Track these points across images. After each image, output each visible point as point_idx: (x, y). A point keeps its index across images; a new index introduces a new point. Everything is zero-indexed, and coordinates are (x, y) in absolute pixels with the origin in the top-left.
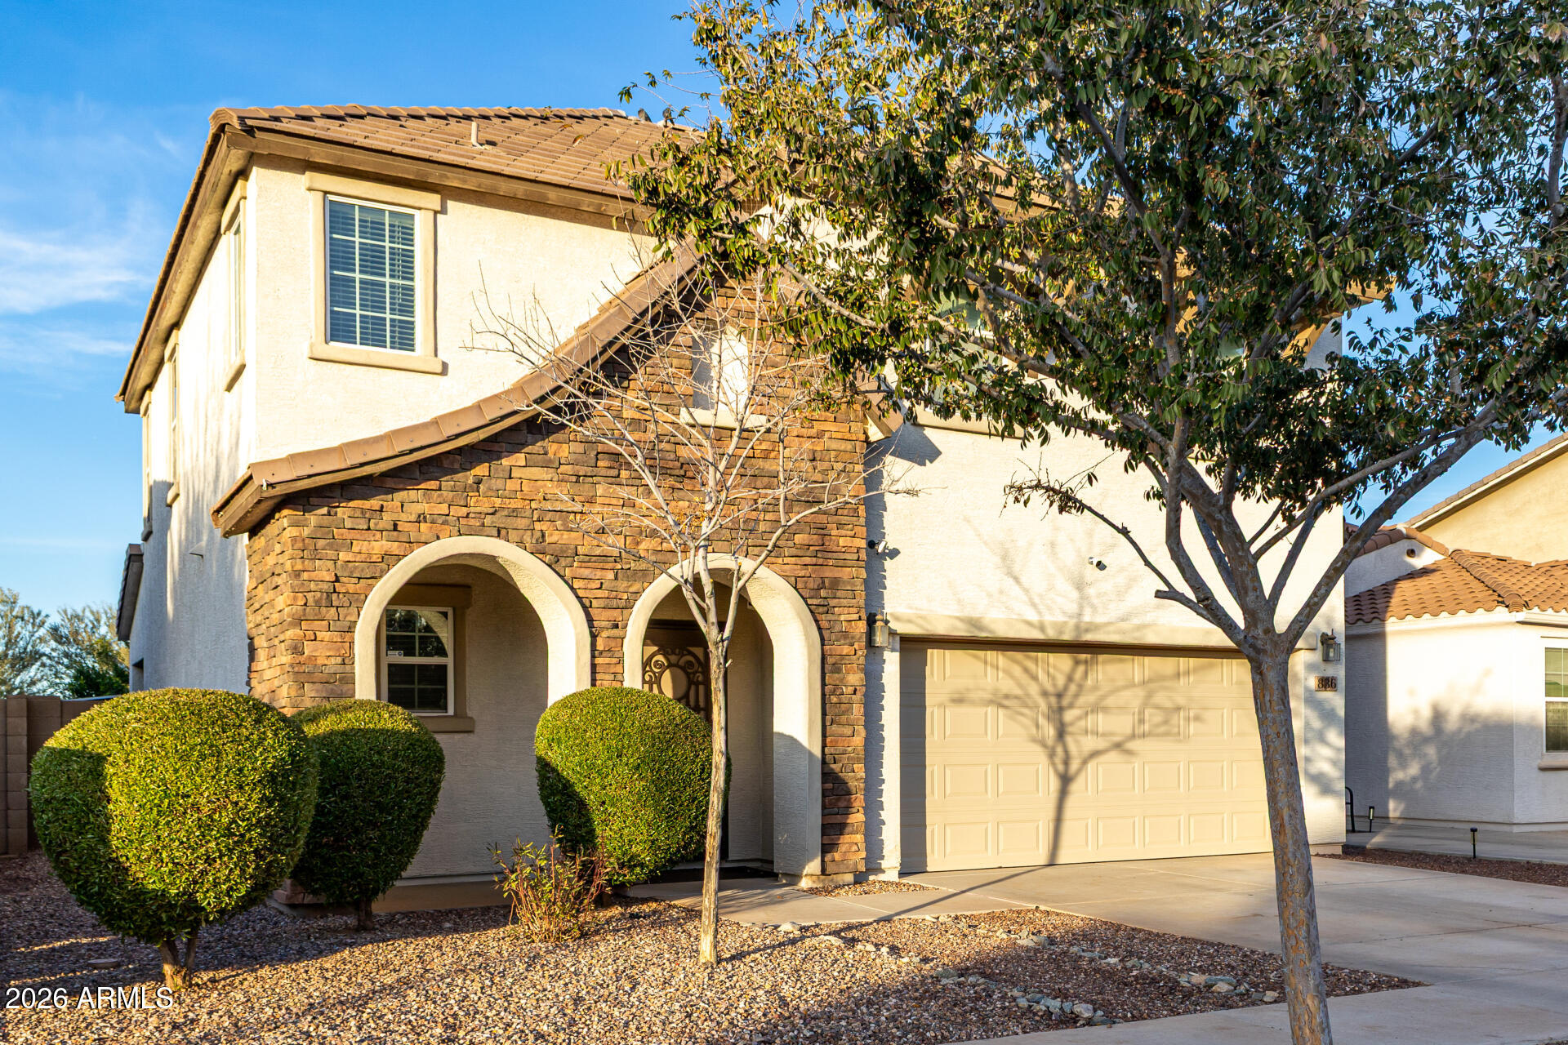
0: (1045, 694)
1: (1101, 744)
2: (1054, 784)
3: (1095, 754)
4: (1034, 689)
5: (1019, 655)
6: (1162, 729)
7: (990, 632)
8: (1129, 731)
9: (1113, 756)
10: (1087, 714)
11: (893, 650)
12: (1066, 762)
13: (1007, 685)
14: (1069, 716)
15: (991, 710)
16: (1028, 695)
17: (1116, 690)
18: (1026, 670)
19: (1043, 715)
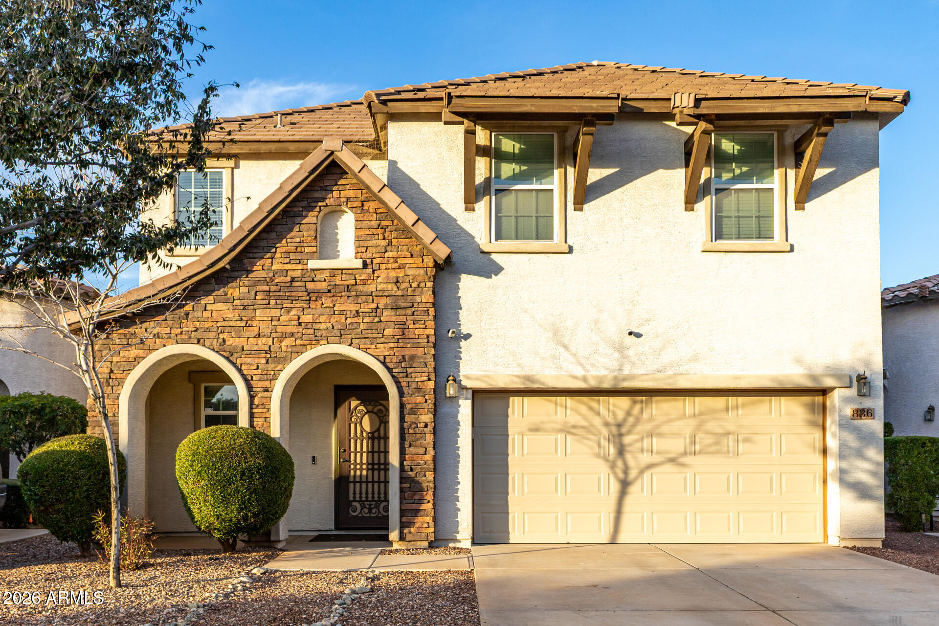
0: (607, 424)
1: (656, 459)
2: (615, 487)
3: (650, 466)
4: (597, 422)
5: (585, 399)
6: (713, 448)
7: (543, 384)
8: (682, 450)
9: (668, 468)
10: (642, 439)
11: (466, 399)
12: (626, 471)
13: (573, 419)
14: (627, 440)
15: (560, 437)
16: (592, 426)
17: (670, 421)
18: (591, 408)
19: (604, 438)
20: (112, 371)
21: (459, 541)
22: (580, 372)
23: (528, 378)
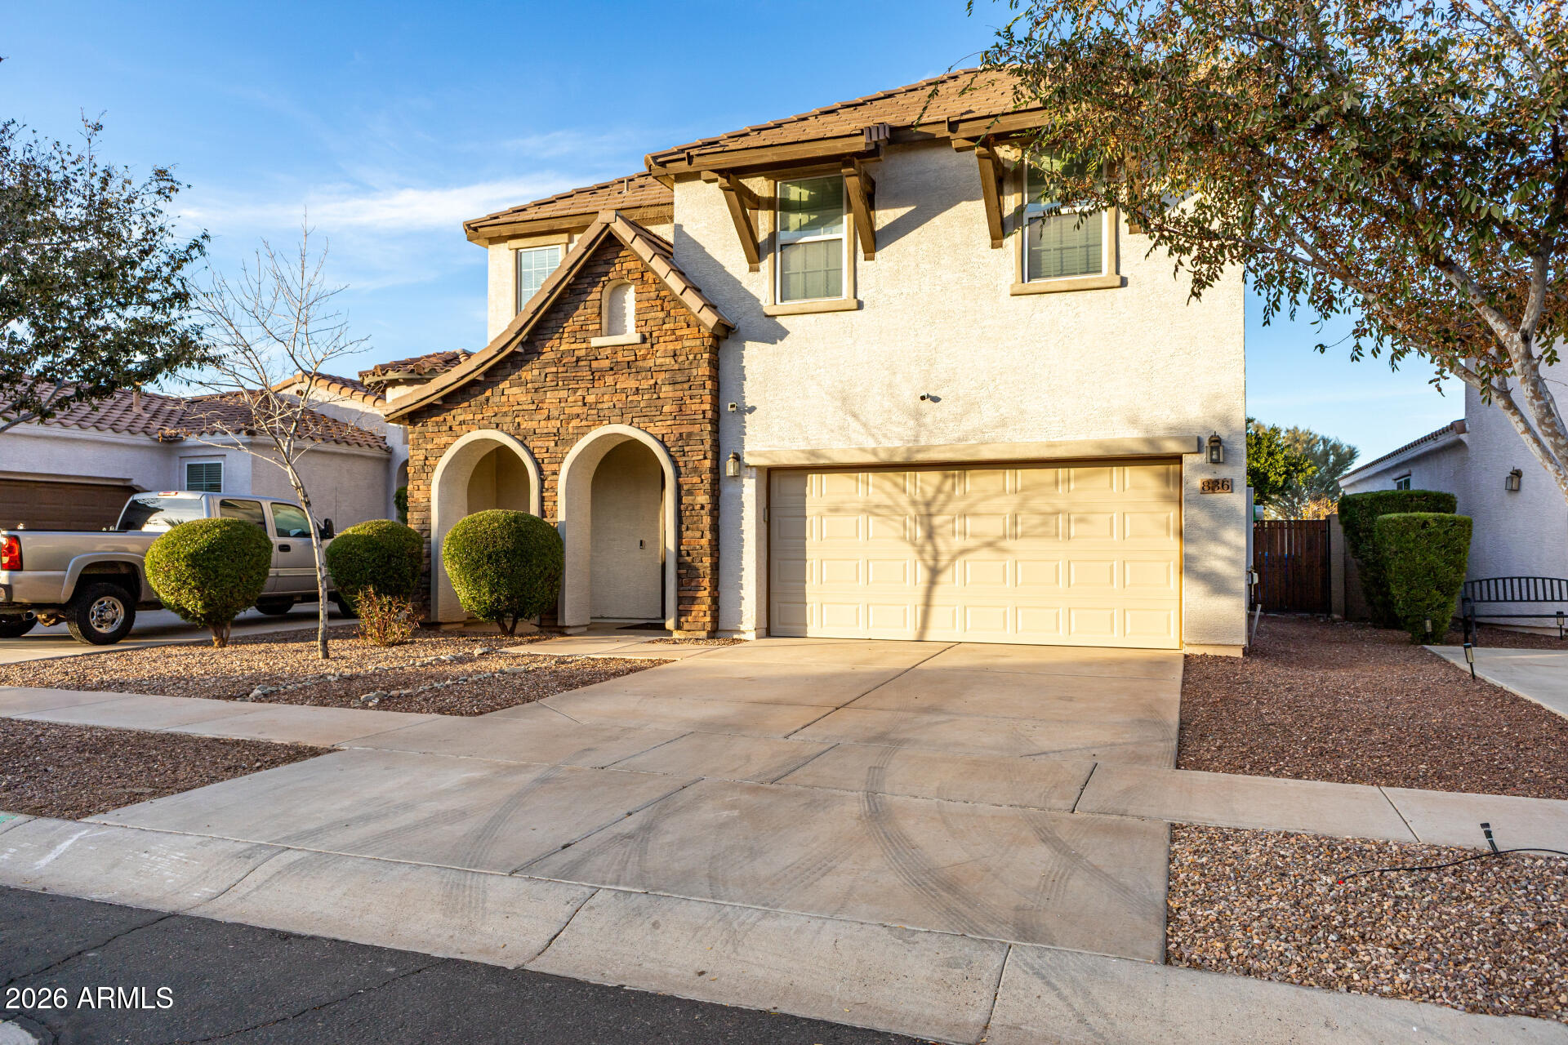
0: (914, 503)
1: (971, 543)
2: (923, 575)
3: (964, 552)
4: (903, 500)
5: (890, 475)
6: (1040, 530)
8: (1001, 533)
9: (985, 554)
10: (954, 521)
11: (750, 478)
12: (936, 558)
13: (877, 497)
14: (937, 521)
15: (862, 518)
16: (898, 505)
17: (987, 498)
18: (896, 485)
19: (911, 518)
20: (426, 458)
21: (743, 632)
22: (871, 444)
23: (813, 453)
